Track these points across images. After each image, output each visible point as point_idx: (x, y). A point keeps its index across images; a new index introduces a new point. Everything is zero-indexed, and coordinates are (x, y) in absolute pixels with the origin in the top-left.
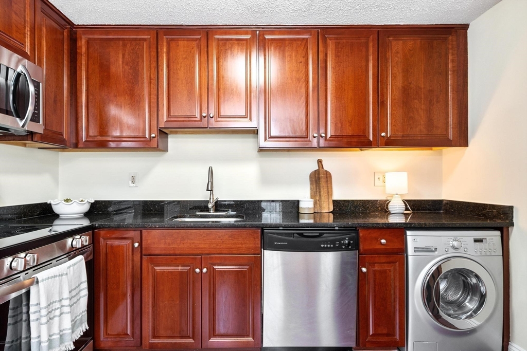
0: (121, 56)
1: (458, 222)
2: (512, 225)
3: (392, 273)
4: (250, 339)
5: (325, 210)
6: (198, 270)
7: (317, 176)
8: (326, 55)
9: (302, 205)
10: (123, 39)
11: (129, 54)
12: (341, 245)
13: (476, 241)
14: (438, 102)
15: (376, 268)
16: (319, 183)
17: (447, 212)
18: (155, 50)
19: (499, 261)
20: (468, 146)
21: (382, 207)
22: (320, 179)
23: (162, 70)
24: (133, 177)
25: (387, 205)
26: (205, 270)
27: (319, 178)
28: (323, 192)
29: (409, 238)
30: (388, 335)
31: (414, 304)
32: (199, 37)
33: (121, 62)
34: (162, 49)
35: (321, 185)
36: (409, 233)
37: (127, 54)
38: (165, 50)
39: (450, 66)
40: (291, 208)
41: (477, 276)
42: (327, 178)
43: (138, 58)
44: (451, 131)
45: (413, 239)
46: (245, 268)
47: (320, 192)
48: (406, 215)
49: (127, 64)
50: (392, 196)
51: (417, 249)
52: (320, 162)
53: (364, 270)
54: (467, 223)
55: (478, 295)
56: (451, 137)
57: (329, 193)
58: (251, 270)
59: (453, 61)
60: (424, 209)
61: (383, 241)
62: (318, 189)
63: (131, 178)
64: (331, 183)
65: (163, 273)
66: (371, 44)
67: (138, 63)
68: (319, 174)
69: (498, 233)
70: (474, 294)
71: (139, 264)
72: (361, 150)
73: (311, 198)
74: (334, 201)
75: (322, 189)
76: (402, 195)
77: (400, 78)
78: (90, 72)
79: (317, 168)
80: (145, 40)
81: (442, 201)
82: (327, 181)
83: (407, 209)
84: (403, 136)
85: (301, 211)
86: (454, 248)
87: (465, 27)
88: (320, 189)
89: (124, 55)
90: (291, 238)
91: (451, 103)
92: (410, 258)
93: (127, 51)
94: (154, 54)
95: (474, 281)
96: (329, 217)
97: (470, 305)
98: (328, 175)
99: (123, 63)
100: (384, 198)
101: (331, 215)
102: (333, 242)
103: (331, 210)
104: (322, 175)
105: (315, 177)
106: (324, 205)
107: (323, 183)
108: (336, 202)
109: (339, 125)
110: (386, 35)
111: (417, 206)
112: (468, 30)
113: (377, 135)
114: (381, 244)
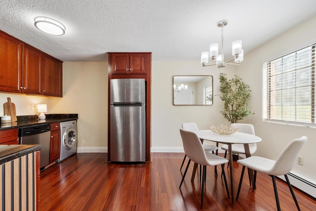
2: (78, 118)
5: (14, 121)
7: (8, 105)
8: (25, 55)
9: (2, 119)
12: (47, 129)
13: (73, 123)
16: (10, 109)
19: (76, 127)
20: (62, 97)
21: (35, 118)
25: (38, 117)
27: (9, 106)
28: (12, 113)
29: (60, 125)
30: (56, 156)
31: (62, 143)
35: (11, 110)
42: (13, 106)
44: (59, 92)
45: (62, 125)
47: (10, 113)
50: (40, 113)
51: (63, 128)
52: (9, 99)
53: (52, 137)
56: (59, 94)
57: (15, 113)
62: (9, 112)
64: (15, 108)
66: (40, 57)
68: (9, 104)
69: (76, 121)
72: (27, 95)
74: (17, 116)
75: (11, 111)
76: (44, 113)
79: (7, 101)
81: (51, 114)
82: (13, 108)
84: (49, 92)
85: (3, 122)
88: (10, 111)
90: (32, 130)
91: (59, 84)
92: (61, 130)
96: (15, 124)
100: (35, 114)
101: (16, 123)
102: (44, 129)
103: (16, 120)
104: (10, 105)
105: (7, 105)
106: (13, 118)
107: (11, 108)
108: (18, 117)
109: (30, 85)
110: (45, 56)
111: (48, 117)
112: (63, 63)
113: (42, 91)
114: (56, 127)
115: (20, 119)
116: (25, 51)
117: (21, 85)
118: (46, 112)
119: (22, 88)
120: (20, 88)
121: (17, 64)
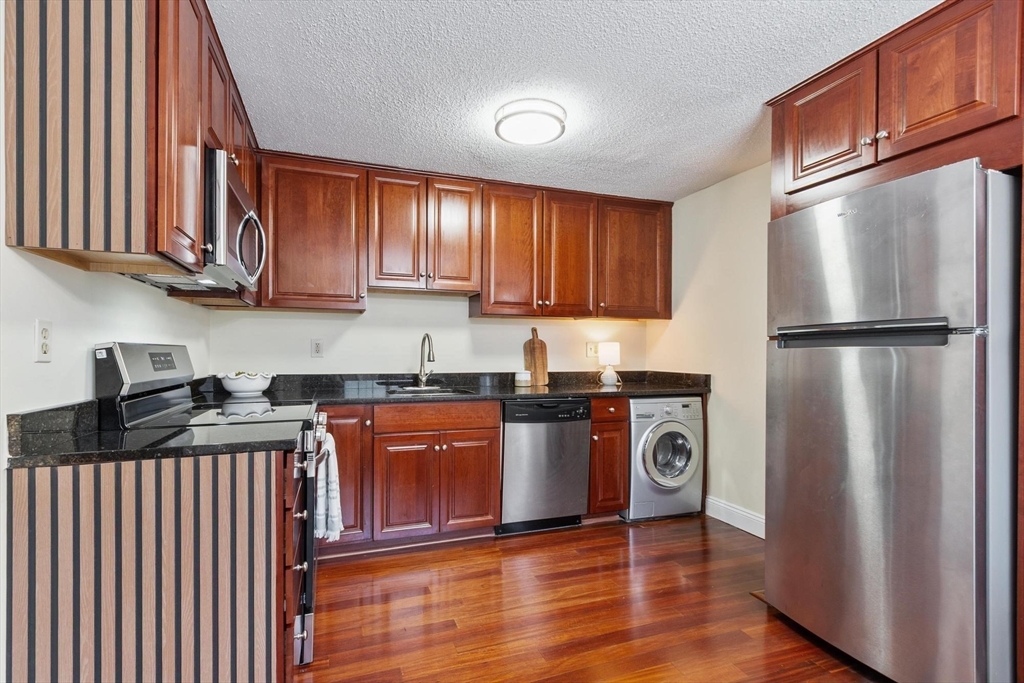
0: (321, 195)
1: (670, 390)
2: (710, 391)
3: (618, 440)
4: (490, 517)
5: (541, 383)
6: (437, 448)
7: (531, 346)
8: (550, 219)
9: (517, 378)
10: (324, 175)
11: (332, 195)
12: (577, 414)
13: (684, 406)
14: (648, 275)
15: (605, 436)
16: (534, 354)
17: (651, 383)
18: (365, 193)
19: (701, 422)
20: (670, 318)
21: (594, 379)
22: (534, 350)
23: (373, 218)
24: (317, 345)
25: (600, 377)
26: (445, 447)
28: (539, 363)
29: (632, 406)
30: (614, 499)
31: (636, 466)
32: (417, 183)
33: (321, 203)
34: (373, 193)
35: (536, 357)
36: (631, 401)
37: (329, 194)
38: (376, 194)
39: (658, 241)
40: (506, 381)
41: (683, 437)
42: (541, 348)
43: (344, 200)
44: (658, 303)
45: (636, 407)
46: (485, 443)
47: (535, 364)
48: (618, 387)
49: (329, 206)
50: (604, 367)
51: (639, 416)
52: (534, 331)
53: (596, 438)
54: (678, 390)
55: (685, 454)
56: (658, 310)
57: (545, 365)
58: (490, 445)
59: (661, 236)
60: (631, 380)
61: (612, 409)
62: (533, 360)
63: (314, 346)
64: (547, 354)
65: (397, 453)
66: (591, 212)
67: (343, 206)
68: (534, 344)
69: (699, 399)
70: (681, 454)
71: (370, 444)
73: (526, 369)
74: (548, 373)
75: (537, 360)
76: (614, 367)
77: (616, 249)
78: (280, 211)
79: (531, 337)
80: (352, 179)
81: (646, 372)
82: (542, 352)
83: (618, 381)
84: (619, 307)
85: (517, 384)
86: (668, 413)
87: (671, 204)
88: (535, 360)
89: (325, 194)
90: (532, 409)
91: (658, 277)
92: (633, 424)
93: (330, 190)
94: (363, 197)
95: (680, 442)
97: (679, 464)
98: (543, 345)
99: (324, 204)
100: (594, 370)
101: (547, 388)
102: (569, 412)
103: (547, 382)
104: (536, 345)
105: (529, 347)
106: (540, 377)
107: (538, 354)
108: (551, 375)
109: (562, 293)
110: (605, 204)
111: (625, 377)
112: (673, 208)
113: (597, 305)
114: (610, 412)
115: (555, 379)
116: (550, 210)
117: (540, 297)
118: (619, 363)
119: (540, 302)
120: (538, 305)
121: (532, 245)
